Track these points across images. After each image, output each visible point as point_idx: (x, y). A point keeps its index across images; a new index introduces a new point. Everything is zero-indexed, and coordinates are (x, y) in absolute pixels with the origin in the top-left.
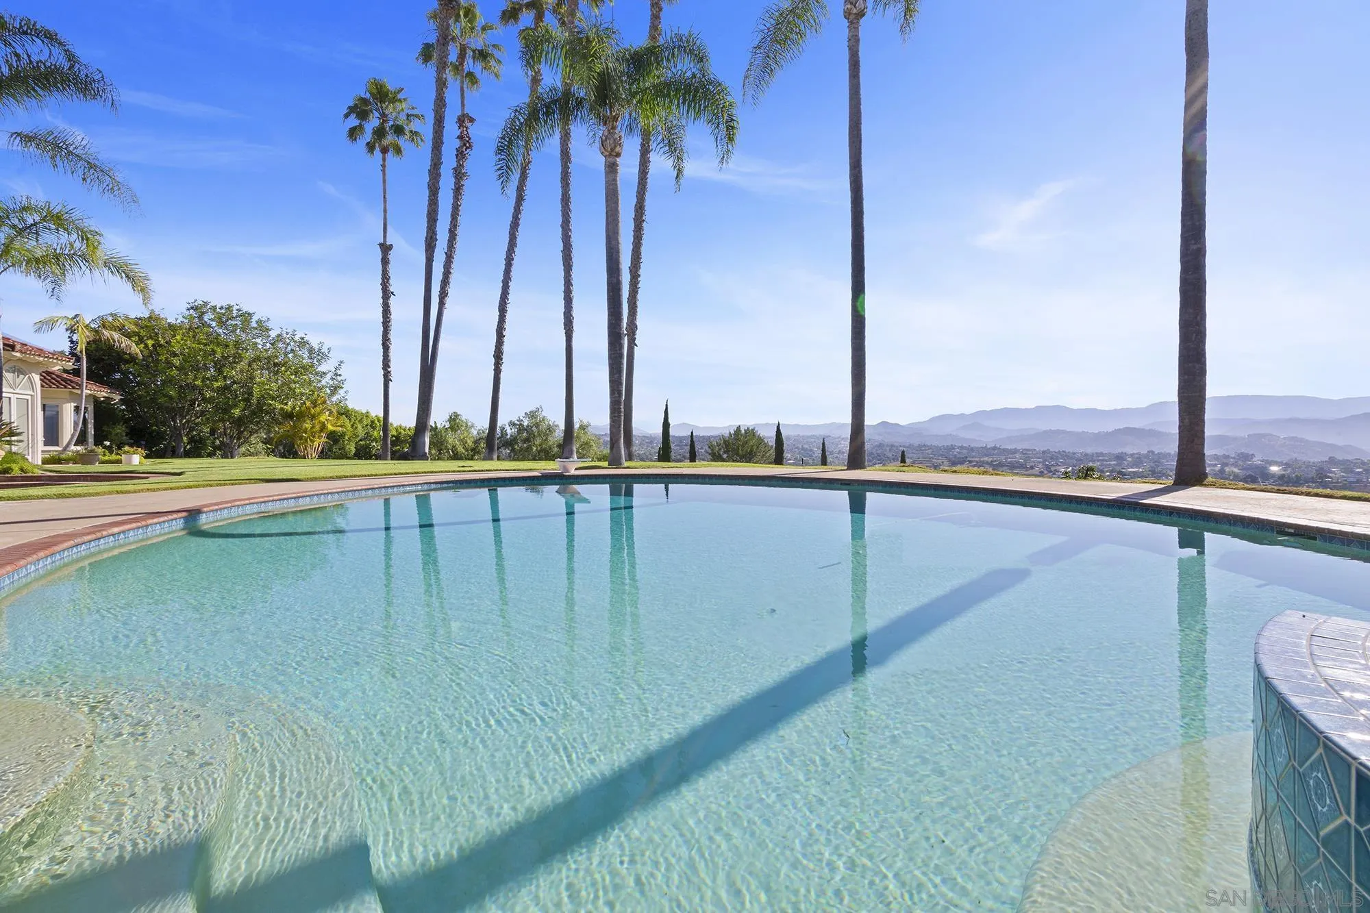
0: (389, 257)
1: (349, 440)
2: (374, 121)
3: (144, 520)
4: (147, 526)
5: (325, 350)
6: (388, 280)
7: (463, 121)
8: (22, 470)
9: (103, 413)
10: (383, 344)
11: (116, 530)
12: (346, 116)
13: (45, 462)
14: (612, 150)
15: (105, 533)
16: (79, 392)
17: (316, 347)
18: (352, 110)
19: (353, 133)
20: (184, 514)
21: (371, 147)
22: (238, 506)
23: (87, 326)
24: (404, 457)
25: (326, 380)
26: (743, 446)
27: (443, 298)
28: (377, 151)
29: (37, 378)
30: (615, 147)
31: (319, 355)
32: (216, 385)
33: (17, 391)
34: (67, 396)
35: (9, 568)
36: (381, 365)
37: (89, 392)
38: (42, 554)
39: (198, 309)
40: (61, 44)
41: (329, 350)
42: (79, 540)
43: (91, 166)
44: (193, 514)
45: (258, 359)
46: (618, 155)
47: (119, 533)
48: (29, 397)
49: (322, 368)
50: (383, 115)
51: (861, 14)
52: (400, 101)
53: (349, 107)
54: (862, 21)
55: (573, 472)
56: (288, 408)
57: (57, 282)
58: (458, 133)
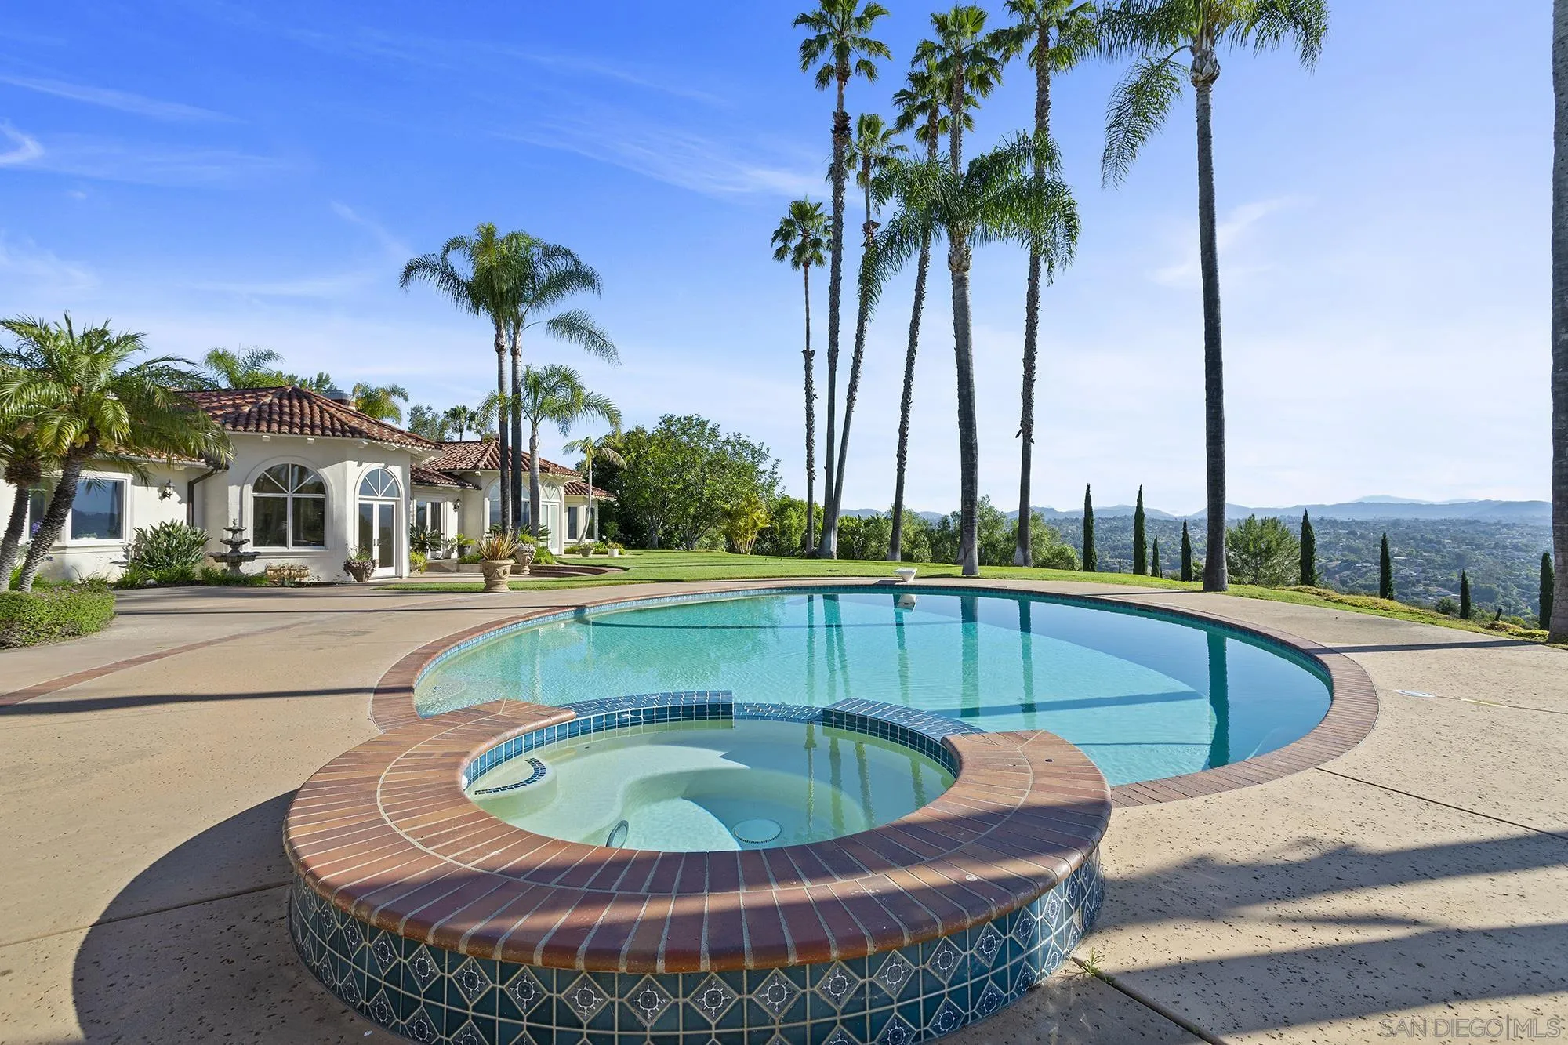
0: (812, 362)
1: (796, 532)
2: (796, 240)
3: (554, 610)
4: (555, 615)
5: (764, 450)
6: (811, 384)
7: (868, 229)
8: (546, 561)
9: (605, 512)
10: (807, 445)
11: (537, 616)
12: (774, 239)
13: (566, 552)
14: (959, 265)
15: (531, 618)
16: (587, 497)
17: (757, 447)
18: (777, 233)
19: (780, 254)
20: (576, 608)
21: (796, 264)
22: (617, 603)
23: (593, 447)
24: (813, 555)
25: (765, 479)
26: (1256, 541)
27: (851, 402)
28: (801, 266)
29: (562, 489)
30: (962, 262)
31: (759, 454)
32: (677, 487)
33: (552, 500)
34: (582, 500)
35: (481, 633)
36: (805, 465)
37: (594, 497)
38: (496, 627)
39: (668, 421)
40: (572, 256)
41: (768, 450)
42: (516, 621)
43: (591, 333)
44: (580, 609)
45: (710, 463)
46: (966, 269)
47: (539, 618)
48: (558, 504)
49: (761, 467)
50: (805, 231)
51: (1212, 78)
52: (817, 217)
53: (776, 231)
54: (1214, 86)
55: (911, 581)
56: (728, 507)
57: (566, 423)
58: (863, 240)
